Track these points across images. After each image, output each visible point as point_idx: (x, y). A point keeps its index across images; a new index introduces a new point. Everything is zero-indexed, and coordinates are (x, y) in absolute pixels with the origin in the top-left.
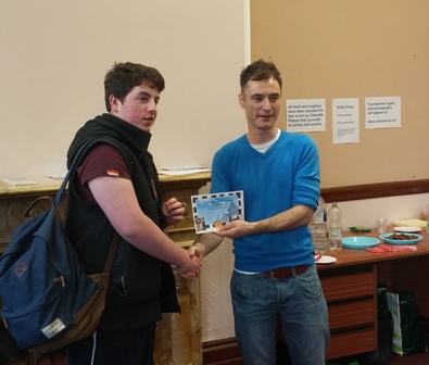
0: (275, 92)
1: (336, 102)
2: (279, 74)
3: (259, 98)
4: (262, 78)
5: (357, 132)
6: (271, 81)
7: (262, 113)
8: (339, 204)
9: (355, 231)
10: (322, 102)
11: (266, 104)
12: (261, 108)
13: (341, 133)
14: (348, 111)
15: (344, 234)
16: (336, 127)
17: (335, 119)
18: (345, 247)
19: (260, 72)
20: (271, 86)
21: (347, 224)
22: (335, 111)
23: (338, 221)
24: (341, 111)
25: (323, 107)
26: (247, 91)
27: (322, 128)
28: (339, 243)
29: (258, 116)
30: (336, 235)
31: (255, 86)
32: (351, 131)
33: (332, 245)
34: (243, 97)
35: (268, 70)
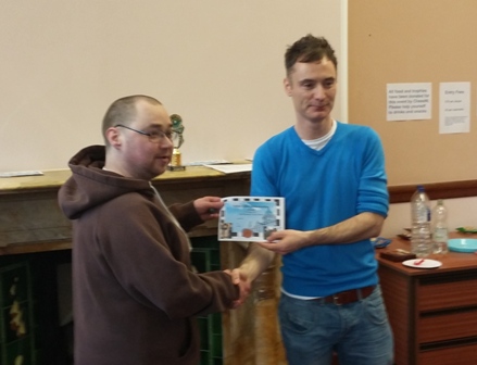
0: (329, 75)
1: (444, 86)
2: (333, 52)
3: (310, 84)
4: (313, 58)
5: (468, 120)
6: (325, 61)
7: (313, 101)
9: (463, 233)
10: (427, 86)
11: (319, 92)
12: (312, 96)
13: (449, 121)
14: (457, 97)
15: (451, 235)
16: (443, 115)
17: (443, 106)
19: (309, 51)
20: (324, 68)
21: (454, 225)
22: (443, 97)
23: (444, 220)
24: (451, 97)
25: (429, 92)
26: (294, 75)
27: (427, 116)
28: (444, 246)
29: (309, 106)
30: (441, 237)
31: (303, 69)
32: (460, 119)
33: (436, 247)
34: (289, 83)
35: (320, 49)
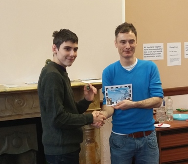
1: (169, 45)
5: (180, 60)
8: (171, 97)
9: (179, 111)
11: (128, 45)
14: (175, 49)
16: (169, 58)
18: (175, 119)
24: (172, 49)
25: (162, 47)
27: (162, 58)
31: (122, 36)
32: (177, 59)
